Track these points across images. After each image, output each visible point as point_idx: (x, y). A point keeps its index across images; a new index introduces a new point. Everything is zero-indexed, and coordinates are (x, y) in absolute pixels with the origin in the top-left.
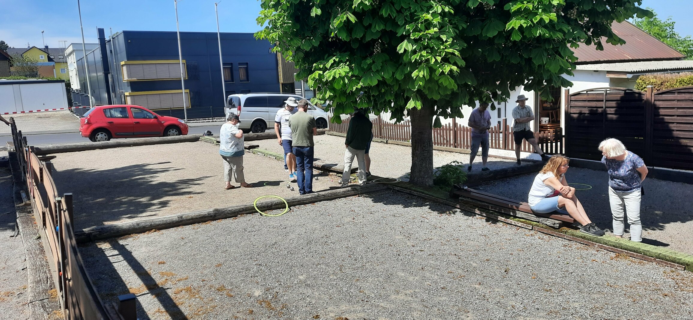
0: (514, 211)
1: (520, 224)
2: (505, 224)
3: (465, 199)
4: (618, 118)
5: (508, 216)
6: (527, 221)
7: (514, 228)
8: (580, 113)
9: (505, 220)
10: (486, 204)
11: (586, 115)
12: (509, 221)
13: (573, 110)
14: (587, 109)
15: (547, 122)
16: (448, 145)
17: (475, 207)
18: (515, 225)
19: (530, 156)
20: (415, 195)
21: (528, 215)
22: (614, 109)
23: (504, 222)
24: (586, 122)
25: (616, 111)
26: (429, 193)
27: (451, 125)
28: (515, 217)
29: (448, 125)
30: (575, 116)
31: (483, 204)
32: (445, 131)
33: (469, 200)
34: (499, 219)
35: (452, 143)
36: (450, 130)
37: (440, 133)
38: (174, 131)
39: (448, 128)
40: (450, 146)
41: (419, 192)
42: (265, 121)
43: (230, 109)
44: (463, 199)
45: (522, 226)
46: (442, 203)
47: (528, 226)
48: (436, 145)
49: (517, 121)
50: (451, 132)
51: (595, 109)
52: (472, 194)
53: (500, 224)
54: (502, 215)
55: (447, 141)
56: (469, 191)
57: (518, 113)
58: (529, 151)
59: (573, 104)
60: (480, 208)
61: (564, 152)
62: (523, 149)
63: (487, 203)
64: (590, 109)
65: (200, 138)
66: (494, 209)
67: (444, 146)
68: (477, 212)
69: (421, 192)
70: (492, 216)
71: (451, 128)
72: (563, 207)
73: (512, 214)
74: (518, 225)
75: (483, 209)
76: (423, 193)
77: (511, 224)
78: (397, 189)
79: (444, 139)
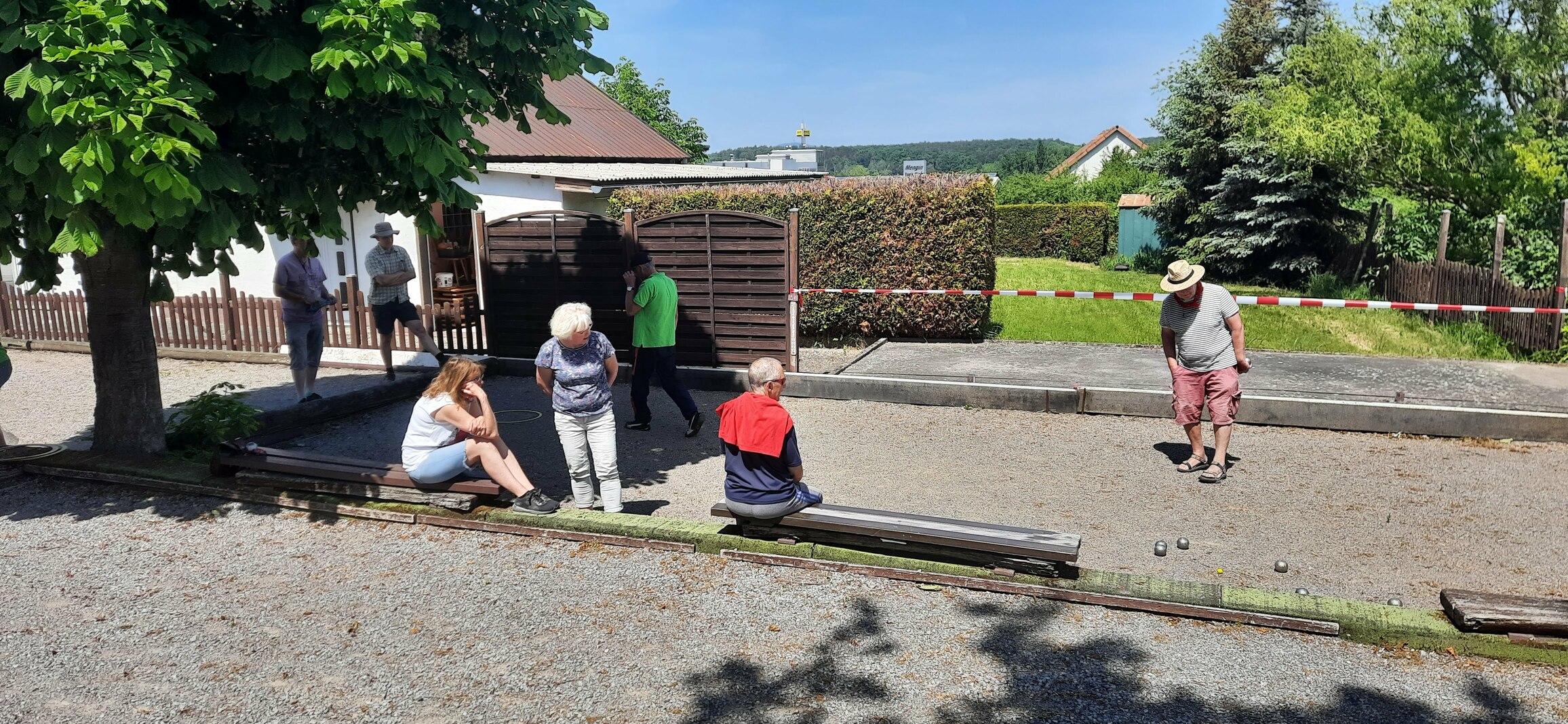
0: (375, 486)
1: (387, 515)
2: (353, 519)
3: (250, 475)
4: (580, 271)
5: (361, 500)
6: (403, 505)
7: (375, 527)
9: (352, 511)
10: (307, 481)
11: (523, 266)
12: (363, 511)
13: (496, 258)
14: (522, 254)
15: (450, 283)
16: (215, 346)
17: (278, 491)
18: (375, 520)
19: (416, 358)
20: (112, 484)
21: (404, 492)
22: (572, 255)
23: (353, 517)
24: (522, 281)
25: (576, 258)
26: (153, 473)
27: (219, 295)
28: (376, 500)
29: (209, 295)
30: (501, 268)
31: (298, 480)
32: (202, 310)
33: (264, 476)
34: (339, 511)
35: (224, 337)
36: (216, 306)
39: (210, 301)
40: (220, 347)
41: (122, 472)
44: (247, 475)
45: (393, 519)
46: (190, 494)
47: (405, 517)
48: (181, 346)
49: (378, 281)
50: (221, 311)
51: (538, 254)
52: (269, 459)
53: (343, 523)
54: (347, 499)
55: (211, 335)
56: (261, 455)
57: (379, 262)
58: (413, 348)
59: (495, 243)
60: (291, 490)
61: (485, 347)
62: (398, 345)
63: (307, 477)
64: (528, 254)
66: (327, 488)
67: (202, 347)
68: (284, 500)
69: (128, 473)
70: (322, 507)
71: (220, 302)
72: (477, 463)
73: (369, 495)
74: (383, 518)
75: (298, 493)
76: (134, 474)
77: (368, 519)
78: (53, 473)
79: (201, 330)
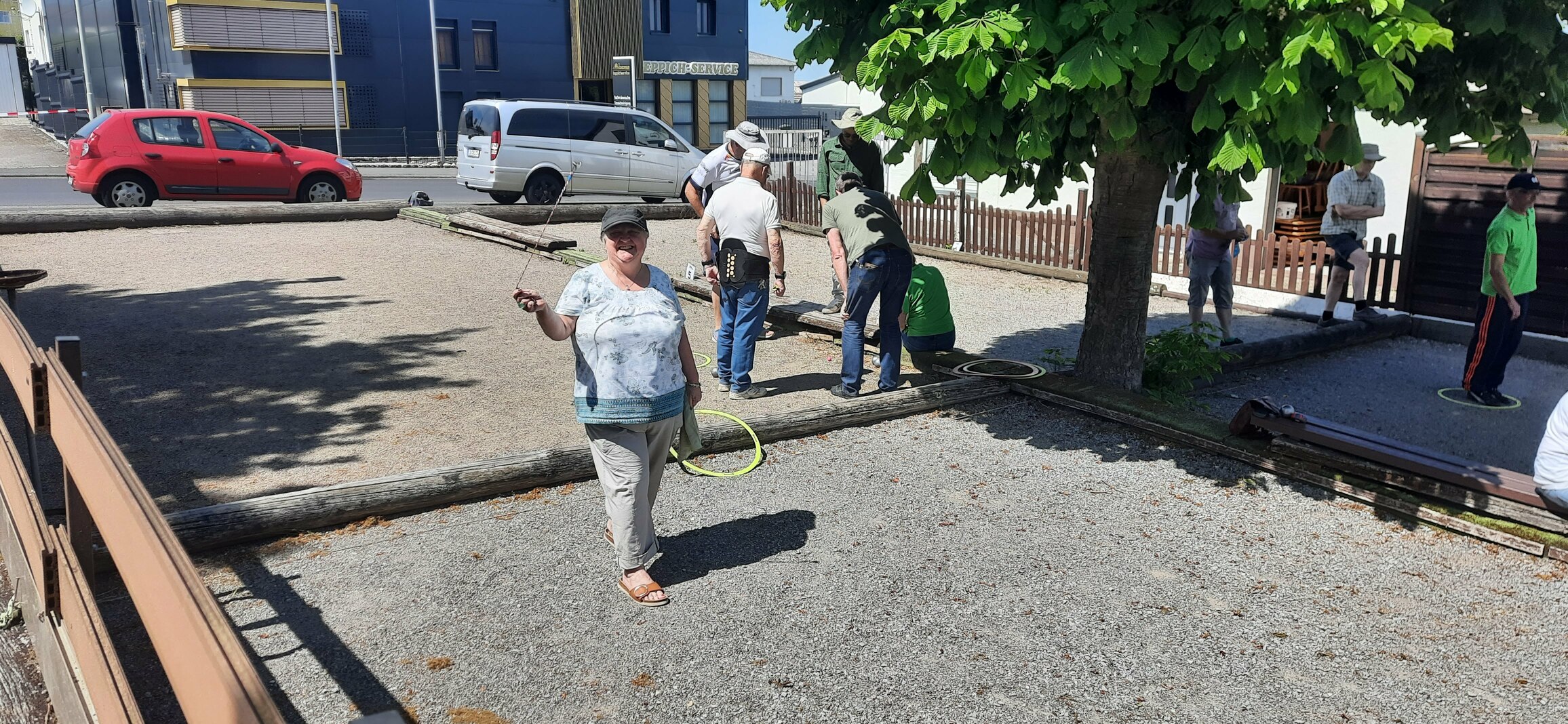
0: (1482, 494)
1: (1499, 537)
2: (1439, 530)
3: (1292, 446)
5: (1457, 508)
6: (1524, 528)
7: (1481, 548)
8: (1455, 201)
9: (1441, 520)
10: (1373, 467)
11: (1472, 205)
12: (1458, 522)
13: (1432, 192)
14: (1474, 189)
15: (1292, 214)
16: (1060, 264)
17: (1332, 471)
18: (1478, 538)
20: (1113, 421)
21: (1531, 513)
23: (1443, 527)
24: (1468, 224)
26: (1161, 418)
27: (1074, 212)
28: (1480, 512)
29: (1064, 212)
30: (1440, 206)
31: (1362, 464)
32: (1054, 226)
33: (1307, 448)
34: (1420, 515)
35: (1071, 256)
36: (1069, 223)
37: (1041, 230)
38: (326, 188)
39: (1064, 218)
40: (1065, 265)
41: (1125, 411)
42: (562, 173)
43: (470, 138)
44: (1288, 444)
45: (1508, 543)
46: (1206, 451)
47: (1529, 545)
48: (1026, 260)
49: (1337, 210)
50: (1073, 229)
51: (1499, 191)
52: (1309, 428)
53: (1425, 532)
54: (1435, 502)
55: (1058, 252)
56: (1301, 422)
57: (1346, 189)
59: (1436, 173)
60: (1346, 474)
63: (1372, 462)
64: (1484, 190)
65: (401, 210)
66: (1404, 483)
67: (1047, 264)
68: (1340, 486)
69: (1132, 413)
70: (1396, 504)
71: (1073, 219)
73: (1470, 503)
74: (1492, 538)
75: (1359, 480)
76: (1138, 416)
77: (1463, 534)
79: (1049, 246)
